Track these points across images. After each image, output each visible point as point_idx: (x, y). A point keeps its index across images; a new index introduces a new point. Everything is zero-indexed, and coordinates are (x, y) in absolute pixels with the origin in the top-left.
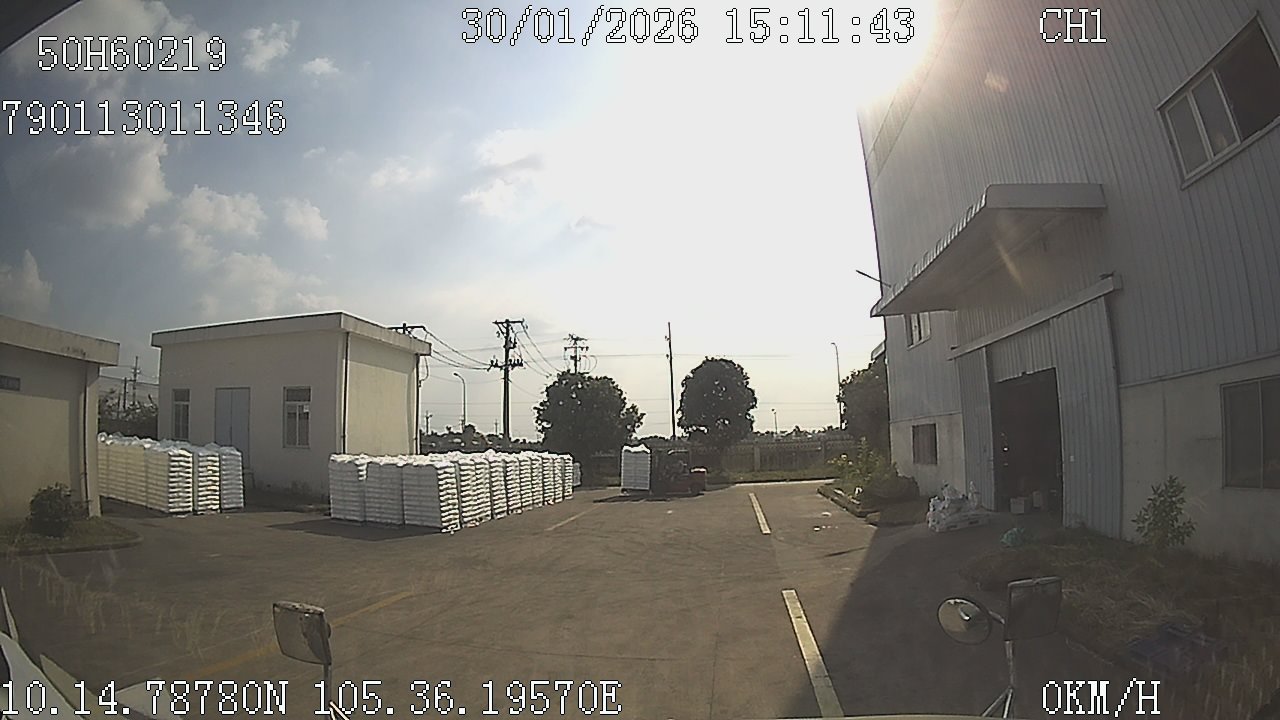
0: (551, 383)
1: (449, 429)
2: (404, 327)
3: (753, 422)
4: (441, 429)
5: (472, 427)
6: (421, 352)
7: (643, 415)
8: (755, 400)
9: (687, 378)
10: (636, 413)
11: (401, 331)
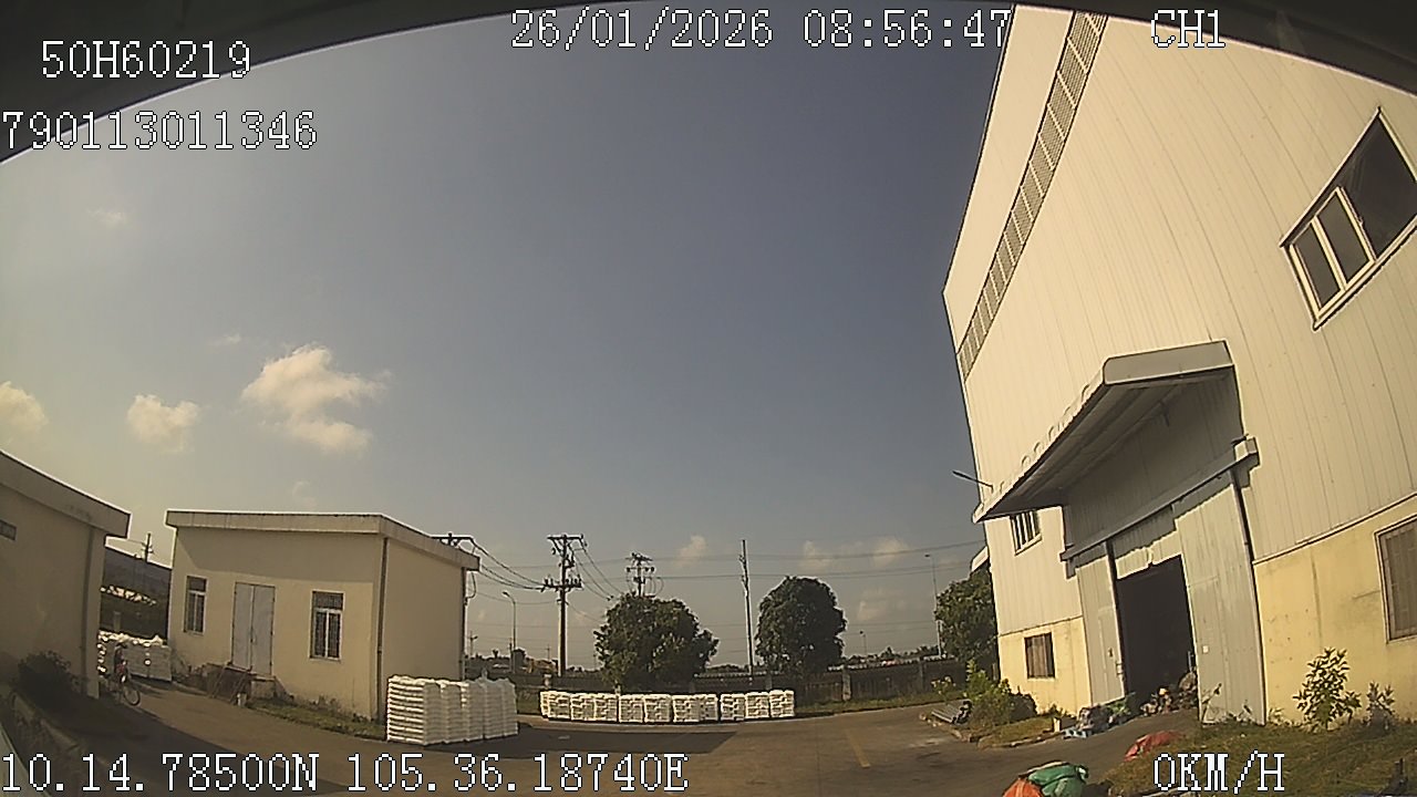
0: (614, 606)
1: (496, 653)
2: (450, 538)
3: (841, 647)
4: (485, 652)
5: (523, 652)
6: (469, 566)
7: (716, 642)
8: (844, 621)
9: (766, 600)
10: (710, 639)
11: (446, 541)
